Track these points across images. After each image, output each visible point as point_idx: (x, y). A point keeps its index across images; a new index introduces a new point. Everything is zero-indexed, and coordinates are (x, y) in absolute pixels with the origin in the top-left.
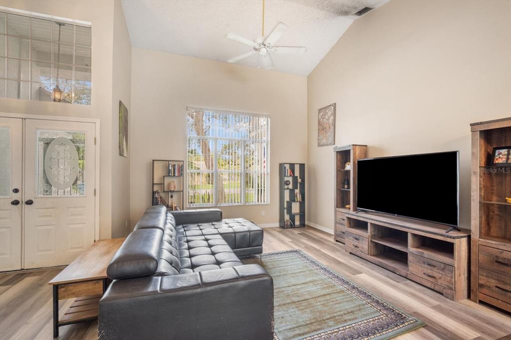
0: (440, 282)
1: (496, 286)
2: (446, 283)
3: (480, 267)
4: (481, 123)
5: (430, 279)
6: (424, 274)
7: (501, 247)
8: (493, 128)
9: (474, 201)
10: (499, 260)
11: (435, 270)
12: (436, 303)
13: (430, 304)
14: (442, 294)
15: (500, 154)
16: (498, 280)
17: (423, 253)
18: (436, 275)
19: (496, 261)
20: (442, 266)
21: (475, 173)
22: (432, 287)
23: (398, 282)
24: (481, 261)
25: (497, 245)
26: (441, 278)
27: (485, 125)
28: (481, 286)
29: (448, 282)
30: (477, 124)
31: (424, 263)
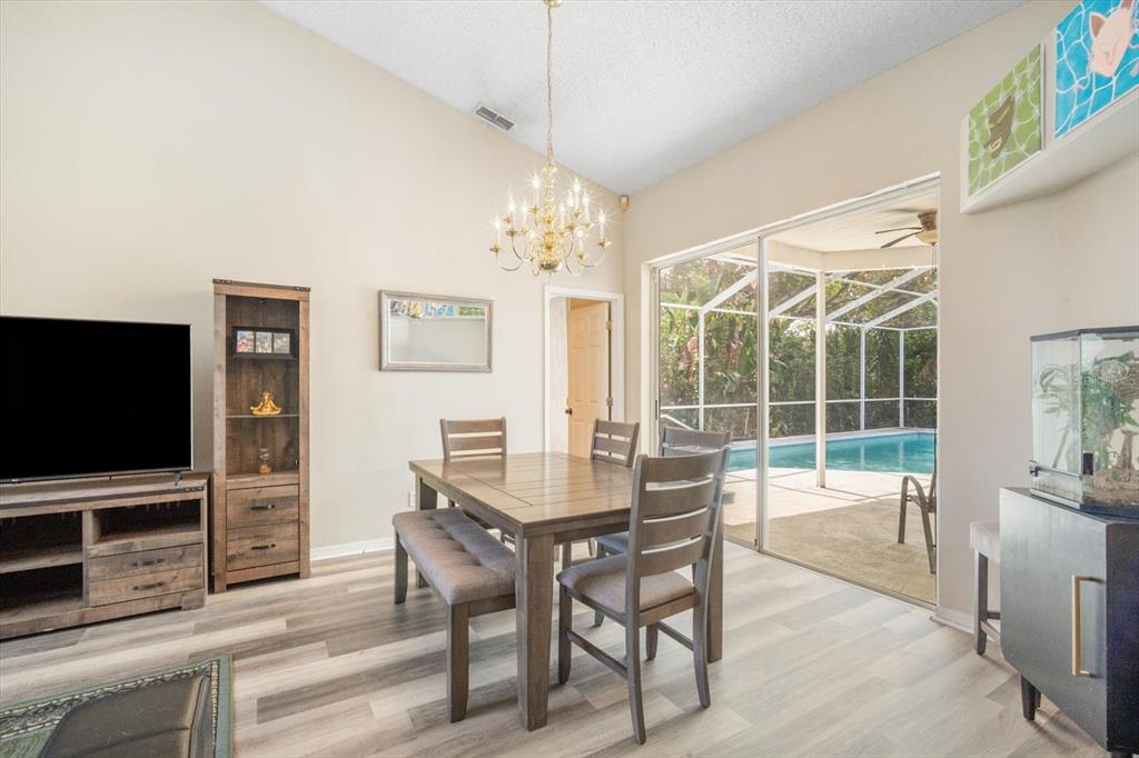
0: (173, 587)
1: (254, 548)
2: (187, 582)
3: (228, 528)
4: (231, 283)
5: (150, 593)
6: (136, 588)
7: (258, 484)
8: (248, 295)
9: (217, 415)
10: (258, 504)
11: (163, 567)
12: (191, 624)
13: (187, 632)
14: (179, 608)
15: (243, 337)
16: (256, 537)
17: (131, 544)
18: (163, 577)
19: (253, 509)
20: (179, 552)
21: (219, 367)
22: (156, 608)
23: (75, 643)
24: (230, 517)
25: (252, 482)
26: (176, 577)
27: (238, 287)
28: (230, 559)
29: (192, 577)
30: (226, 282)
31: (136, 565)
